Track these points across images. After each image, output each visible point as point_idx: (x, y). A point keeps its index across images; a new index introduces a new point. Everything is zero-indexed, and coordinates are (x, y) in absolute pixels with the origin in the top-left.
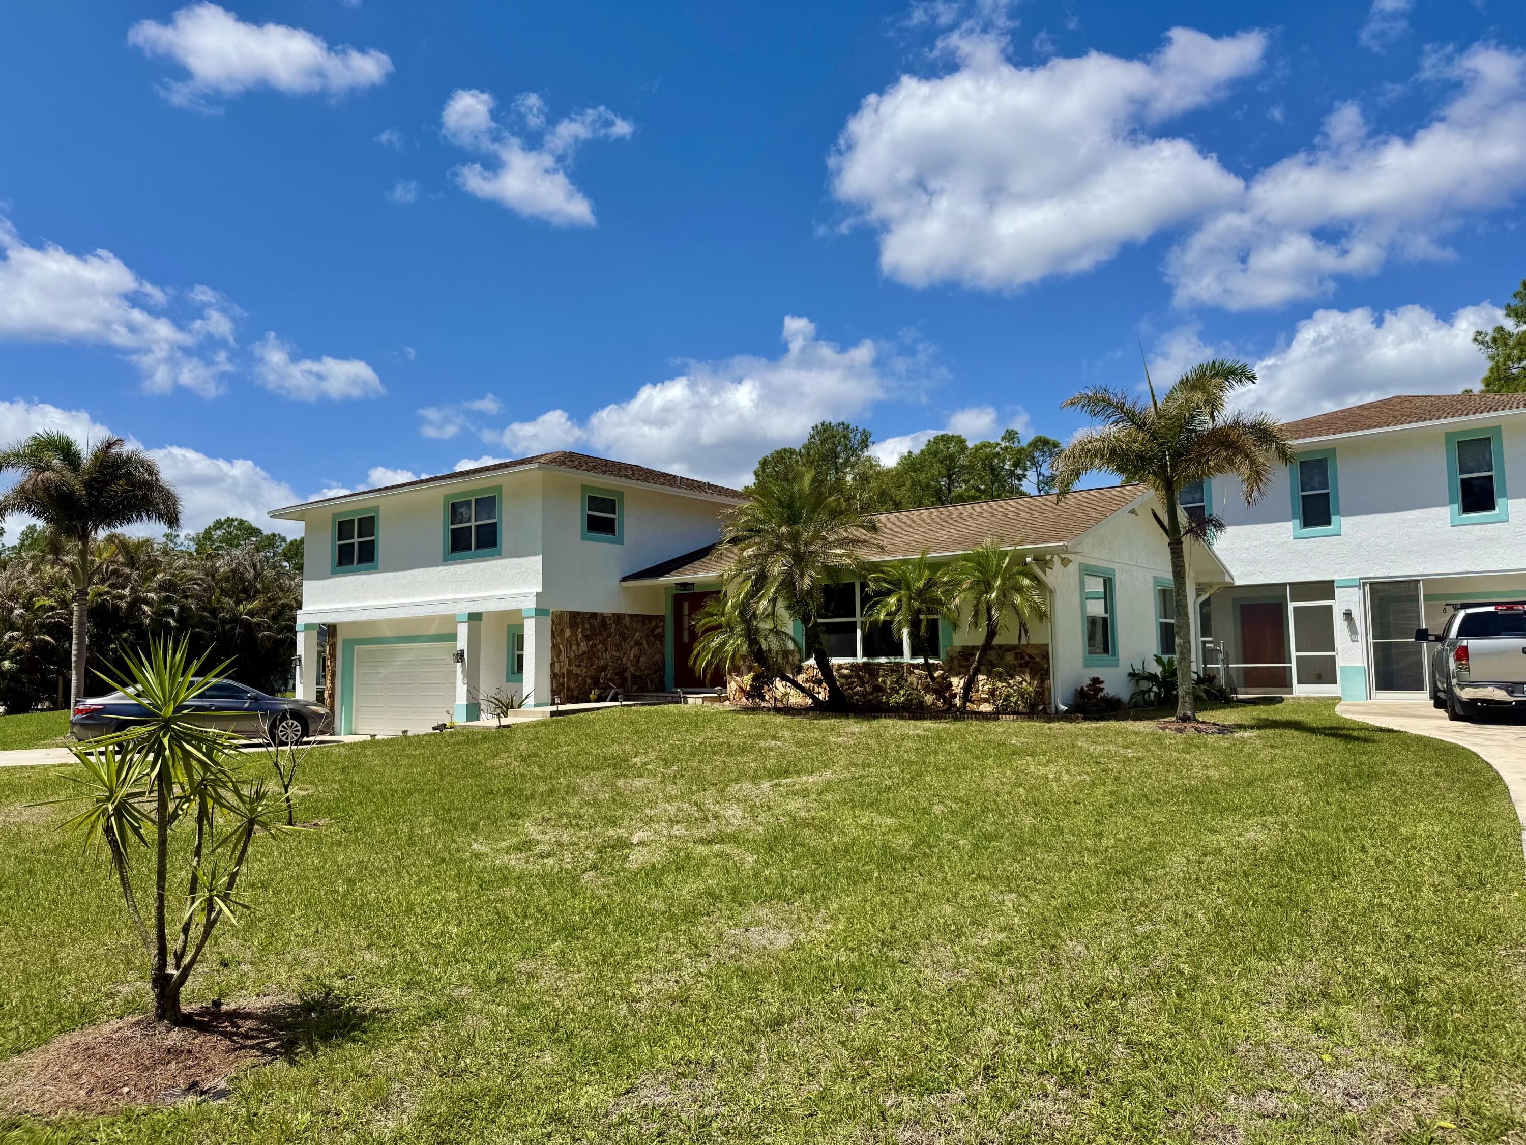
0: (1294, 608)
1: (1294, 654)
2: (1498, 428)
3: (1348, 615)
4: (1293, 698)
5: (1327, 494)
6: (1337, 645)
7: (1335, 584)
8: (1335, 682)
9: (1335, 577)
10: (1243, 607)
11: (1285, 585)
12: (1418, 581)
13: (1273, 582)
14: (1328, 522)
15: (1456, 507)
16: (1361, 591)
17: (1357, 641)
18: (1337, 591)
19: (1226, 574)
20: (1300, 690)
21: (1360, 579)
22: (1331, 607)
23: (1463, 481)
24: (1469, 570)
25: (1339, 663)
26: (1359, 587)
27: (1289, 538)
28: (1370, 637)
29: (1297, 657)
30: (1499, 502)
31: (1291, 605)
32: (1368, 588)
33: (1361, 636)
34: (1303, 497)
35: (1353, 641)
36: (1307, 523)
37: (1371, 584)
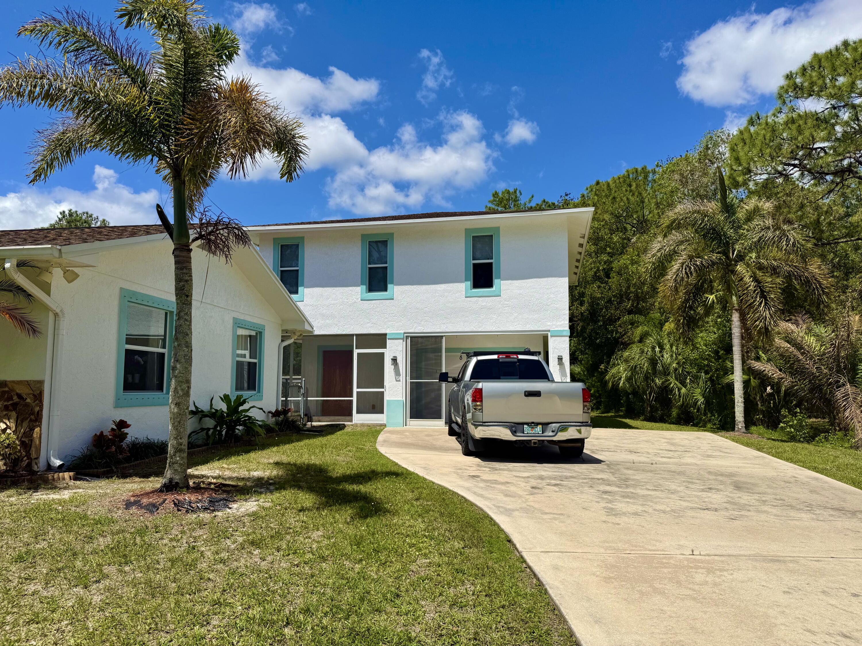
0: (358, 354)
1: (355, 390)
2: (498, 229)
3: (394, 360)
4: (352, 425)
5: (386, 268)
6: (386, 383)
7: (388, 337)
8: (383, 413)
9: (387, 331)
10: (325, 352)
11: (352, 335)
12: (442, 337)
13: (344, 333)
14: (386, 290)
15: (469, 284)
16: (405, 343)
17: (400, 381)
18: (388, 342)
19: (306, 323)
20: (358, 418)
21: (405, 333)
22: (383, 354)
23: (474, 265)
24: (475, 330)
25: (386, 398)
26: (403, 339)
27: (357, 299)
28: (408, 378)
29: (357, 392)
30: (496, 282)
31: (356, 352)
32: (409, 341)
33: (402, 377)
34: (370, 268)
35: (397, 381)
36: (371, 289)
37: (411, 337)
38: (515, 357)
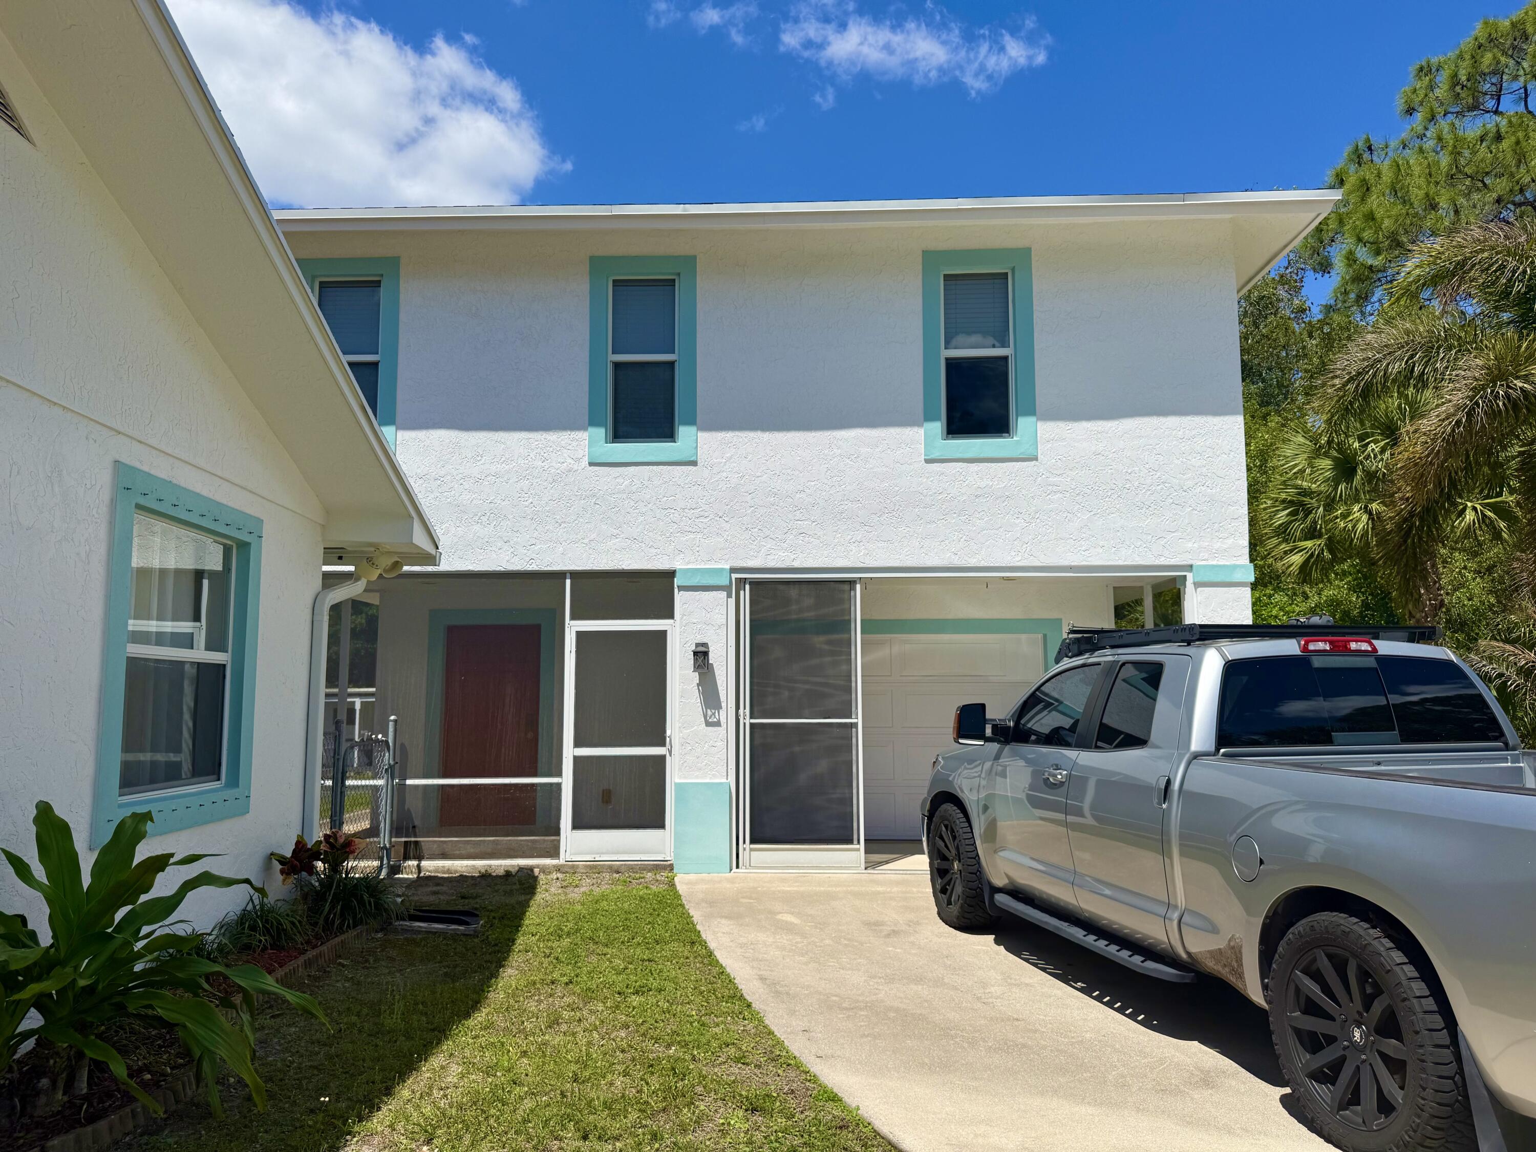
0: (580, 635)
1: (569, 751)
2: (1026, 253)
3: (701, 655)
4: (558, 869)
5: (672, 364)
6: (672, 729)
7: (677, 582)
8: (661, 825)
9: (677, 564)
10: (453, 632)
11: (559, 576)
12: (852, 583)
13: (533, 567)
14: (669, 435)
15: (935, 422)
16: (732, 601)
17: (718, 724)
18: (680, 599)
19: (417, 527)
20: (578, 845)
21: (733, 570)
22: (661, 636)
23: (953, 366)
24: (957, 562)
25: (674, 777)
26: (727, 589)
27: (578, 460)
28: (744, 711)
29: (576, 759)
31: (573, 628)
32: (746, 595)
33: (726, 714)
34: (617, 366)
35: (708, 724)
36: (618, 435)
37: (755, 584)
38: (1365, 646)
